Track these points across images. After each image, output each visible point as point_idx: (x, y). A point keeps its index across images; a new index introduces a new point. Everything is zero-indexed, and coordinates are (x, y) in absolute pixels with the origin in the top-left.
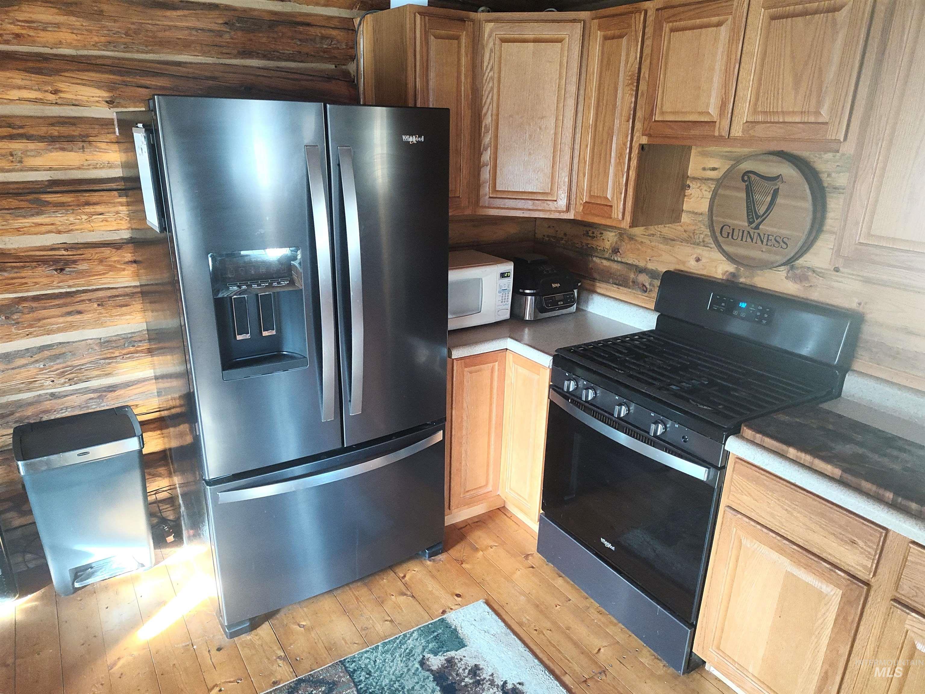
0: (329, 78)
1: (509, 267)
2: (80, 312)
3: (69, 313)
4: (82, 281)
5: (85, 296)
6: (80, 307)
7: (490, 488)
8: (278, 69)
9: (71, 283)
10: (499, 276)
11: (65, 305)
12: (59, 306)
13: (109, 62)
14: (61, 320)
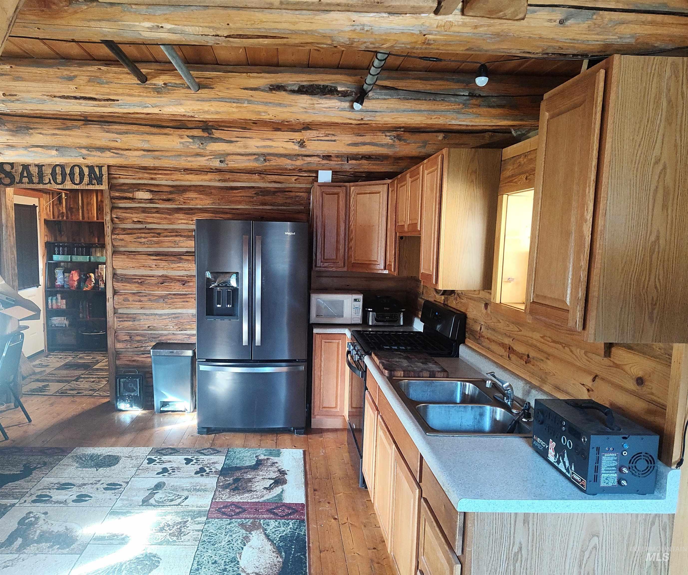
0: (299, 212)
1: (360, 297)
2: (187, 302)
3: (184, 301)
4: (190, 290)
5: (191, 296)
6: (188, 300)
7: (338, 409)
8: (278, 210)
9: (186, 290)
10: (353, 300)
11: (183, 298)
12: (181, 298)
13: (212, 209)
14: (180, 303)
